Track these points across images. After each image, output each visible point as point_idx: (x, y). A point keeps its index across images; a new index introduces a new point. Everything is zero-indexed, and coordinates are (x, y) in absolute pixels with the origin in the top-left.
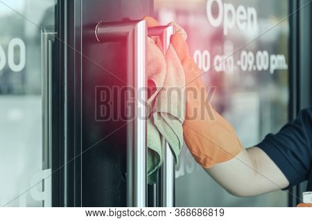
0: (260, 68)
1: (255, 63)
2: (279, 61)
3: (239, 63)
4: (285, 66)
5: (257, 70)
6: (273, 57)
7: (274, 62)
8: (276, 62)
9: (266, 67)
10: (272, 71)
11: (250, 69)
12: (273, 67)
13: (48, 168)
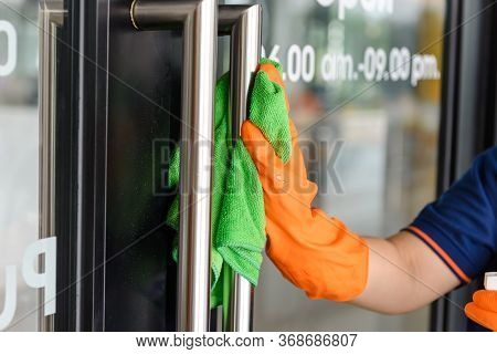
0: (395, 76)
1: (387, 69)
2: (427, 67)
3: (361, 67)
4: (436, 75)
5: (390, 79)
6: (417, 59)
7: (418, 67)
8: (422, 68)
9: (404, 76)
10: (414, 82)
11: (379, 78)
12: (416, 75)
13: (49, 236)
